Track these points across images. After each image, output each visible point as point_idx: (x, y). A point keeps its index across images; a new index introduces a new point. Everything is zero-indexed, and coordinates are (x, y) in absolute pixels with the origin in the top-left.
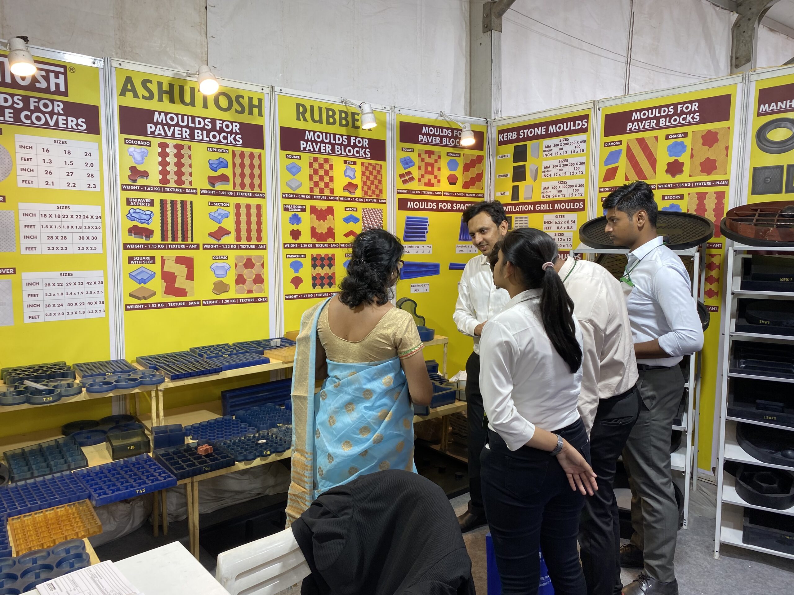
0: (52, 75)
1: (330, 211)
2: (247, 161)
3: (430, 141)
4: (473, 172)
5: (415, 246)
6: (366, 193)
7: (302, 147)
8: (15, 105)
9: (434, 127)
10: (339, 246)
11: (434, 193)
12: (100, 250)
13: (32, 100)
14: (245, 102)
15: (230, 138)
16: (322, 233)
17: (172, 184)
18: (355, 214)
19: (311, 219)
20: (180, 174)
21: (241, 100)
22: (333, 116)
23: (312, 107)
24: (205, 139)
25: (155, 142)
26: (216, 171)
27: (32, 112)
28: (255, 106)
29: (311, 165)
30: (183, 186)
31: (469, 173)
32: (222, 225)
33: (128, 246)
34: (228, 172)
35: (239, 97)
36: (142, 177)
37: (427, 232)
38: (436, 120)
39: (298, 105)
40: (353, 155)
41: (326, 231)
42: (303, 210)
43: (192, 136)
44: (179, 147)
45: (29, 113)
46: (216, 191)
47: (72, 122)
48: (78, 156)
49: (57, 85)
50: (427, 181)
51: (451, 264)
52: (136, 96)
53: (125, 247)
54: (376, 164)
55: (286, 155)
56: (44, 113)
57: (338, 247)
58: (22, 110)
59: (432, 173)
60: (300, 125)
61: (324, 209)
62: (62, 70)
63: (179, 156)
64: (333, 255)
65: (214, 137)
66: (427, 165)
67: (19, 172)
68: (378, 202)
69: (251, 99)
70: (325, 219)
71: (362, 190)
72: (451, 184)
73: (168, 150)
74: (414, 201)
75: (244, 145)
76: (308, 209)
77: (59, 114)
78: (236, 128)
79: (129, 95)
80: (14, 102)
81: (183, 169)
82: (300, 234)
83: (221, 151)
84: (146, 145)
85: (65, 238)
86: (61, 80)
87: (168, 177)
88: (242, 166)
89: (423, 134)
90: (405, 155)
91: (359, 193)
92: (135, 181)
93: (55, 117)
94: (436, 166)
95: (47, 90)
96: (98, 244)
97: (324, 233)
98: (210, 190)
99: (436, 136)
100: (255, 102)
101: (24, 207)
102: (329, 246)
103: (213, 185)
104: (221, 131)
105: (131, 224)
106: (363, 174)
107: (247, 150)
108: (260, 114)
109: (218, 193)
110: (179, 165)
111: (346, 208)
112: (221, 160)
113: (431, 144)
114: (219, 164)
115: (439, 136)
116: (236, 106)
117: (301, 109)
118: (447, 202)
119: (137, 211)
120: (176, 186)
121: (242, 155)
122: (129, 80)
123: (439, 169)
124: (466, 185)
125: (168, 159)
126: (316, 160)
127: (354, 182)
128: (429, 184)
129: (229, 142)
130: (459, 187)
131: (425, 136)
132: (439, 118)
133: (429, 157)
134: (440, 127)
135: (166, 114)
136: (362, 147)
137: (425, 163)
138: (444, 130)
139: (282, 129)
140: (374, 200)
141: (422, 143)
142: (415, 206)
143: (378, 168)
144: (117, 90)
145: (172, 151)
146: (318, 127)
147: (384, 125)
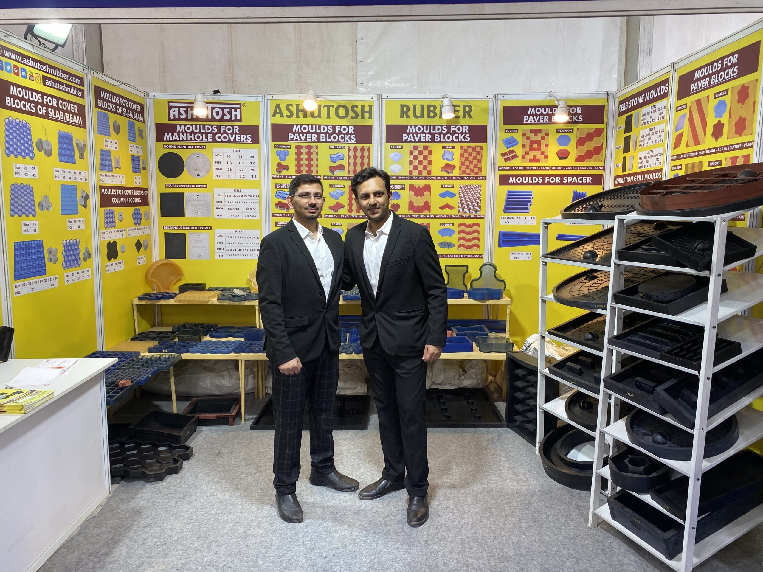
0: (233, 110)
1: (428, 188)
2: (359, 154)
3: (536, 120)
4: (590, 146)
5: (516, 218)
6: (464, 172)
7: (404, 139)
8: (213, 131)
9: (541, 107)
10: (435, 217)
11: (540, 168)
12: (258, 217)
13: (222, 127)
14: (358, 110)
15: (347, 138)
16: (418, 206)
18: (451, 190)
19: (410, 195)
20: (309, 166)
21: (355, 109)
22: (433, 111)
23: (415, 106)
24: (328, 140)
25: (293, 145)
26: (335, 163)
27: (222, 134)
28: (366, 112)
29: (411, 152)
31: (584, 147)
32: (338, 201)
33: (275, 215)
34: (345, 163)
35: (354, 107)
36: (285, 169)
37: (531, 205)
38: (544, 100)
39: (402, 106)
40: (452, 140)
41: (423, 204)
42: (403, 188)
43: (318, 139)
44: (309, 148)
45: (220, 135)
46: (335, 177)
47: (243, 137)
48: (246, 159)
49: (236, 116)
50: (538, 158)
51: (559, 235)
52: (282, 116)
53: (273, 215)
54: (476, 146)
55: (390, 146)
56: (228, 134)
57: (434, 218)
58: (216, 134)
59: (538, 149)
60: (404, 121)
61: (421, 187)
62: (238, 106)
63: (309, 154)
64: (429, 224)
65: (334, 138)
66: (532, 143)
67: (214, 170)
68: (476, 178)
69: (363, 107)
70: (422, 195)
71: (460, 169)
72: (560, 158)
73: (302, 150)
74: (516, 176)
75: (357, 142)
76: (407, 188)
77: (236, 133)
78: (351, 130)
79: (278, 115)
81: (312, 163)
82: (400, 207)
83: (339, 147)
84: (288, 148)
85: (238, 209)
86: (238, 113)
87: (302, 168)
88: (355, 157)
89: (529, 115)
90: (508, 135)
91: (456, 172)
92: (280, 172)
93: (234, 135)
94: (543, 143)
95: (230, 120)
96: (257, 213)
97: (420, 206)
98: (330, 176)
99: (544, 115)
100: (367, 109)
101: (217, 191)
102: (425, 217)
103: (333, 172)
104: (340, 133)
105: (277, 200)
106: (462, 155)
107: (359, 146)
108: (370, 117)
109: (336, 178)
110: (309, 160)
111: (442, 186)
112: (339, 154)
113: (539, 123)
114: (337, 157)
115: (548, 114)
116: (351, 114)
117: (405, 109)
118: (555, 176)
119: (281, 192)
121: (355, 149)
122: (278, 106)
123: (547, 146)
124: (580, 159)
125: (302, 157)
126: (416, 148)
127: (452, 163)
128: (535, 160)
129: (346, 140)
130: (570, 161)
131: (531, 117)
132: (548, 98)
133: (536, 135)
134: (548, 107)
135: (301, 125)
136: (462, 133)
137: (530, 141)
138: (554, 109)
139: (388, 127)
140: (472, 178)
141: (527, 123)
142: (518, 182)
143: (478, 149)
144: (270, 114)
145: (304, 151)
146: (420, 121)
147: (486, 111)
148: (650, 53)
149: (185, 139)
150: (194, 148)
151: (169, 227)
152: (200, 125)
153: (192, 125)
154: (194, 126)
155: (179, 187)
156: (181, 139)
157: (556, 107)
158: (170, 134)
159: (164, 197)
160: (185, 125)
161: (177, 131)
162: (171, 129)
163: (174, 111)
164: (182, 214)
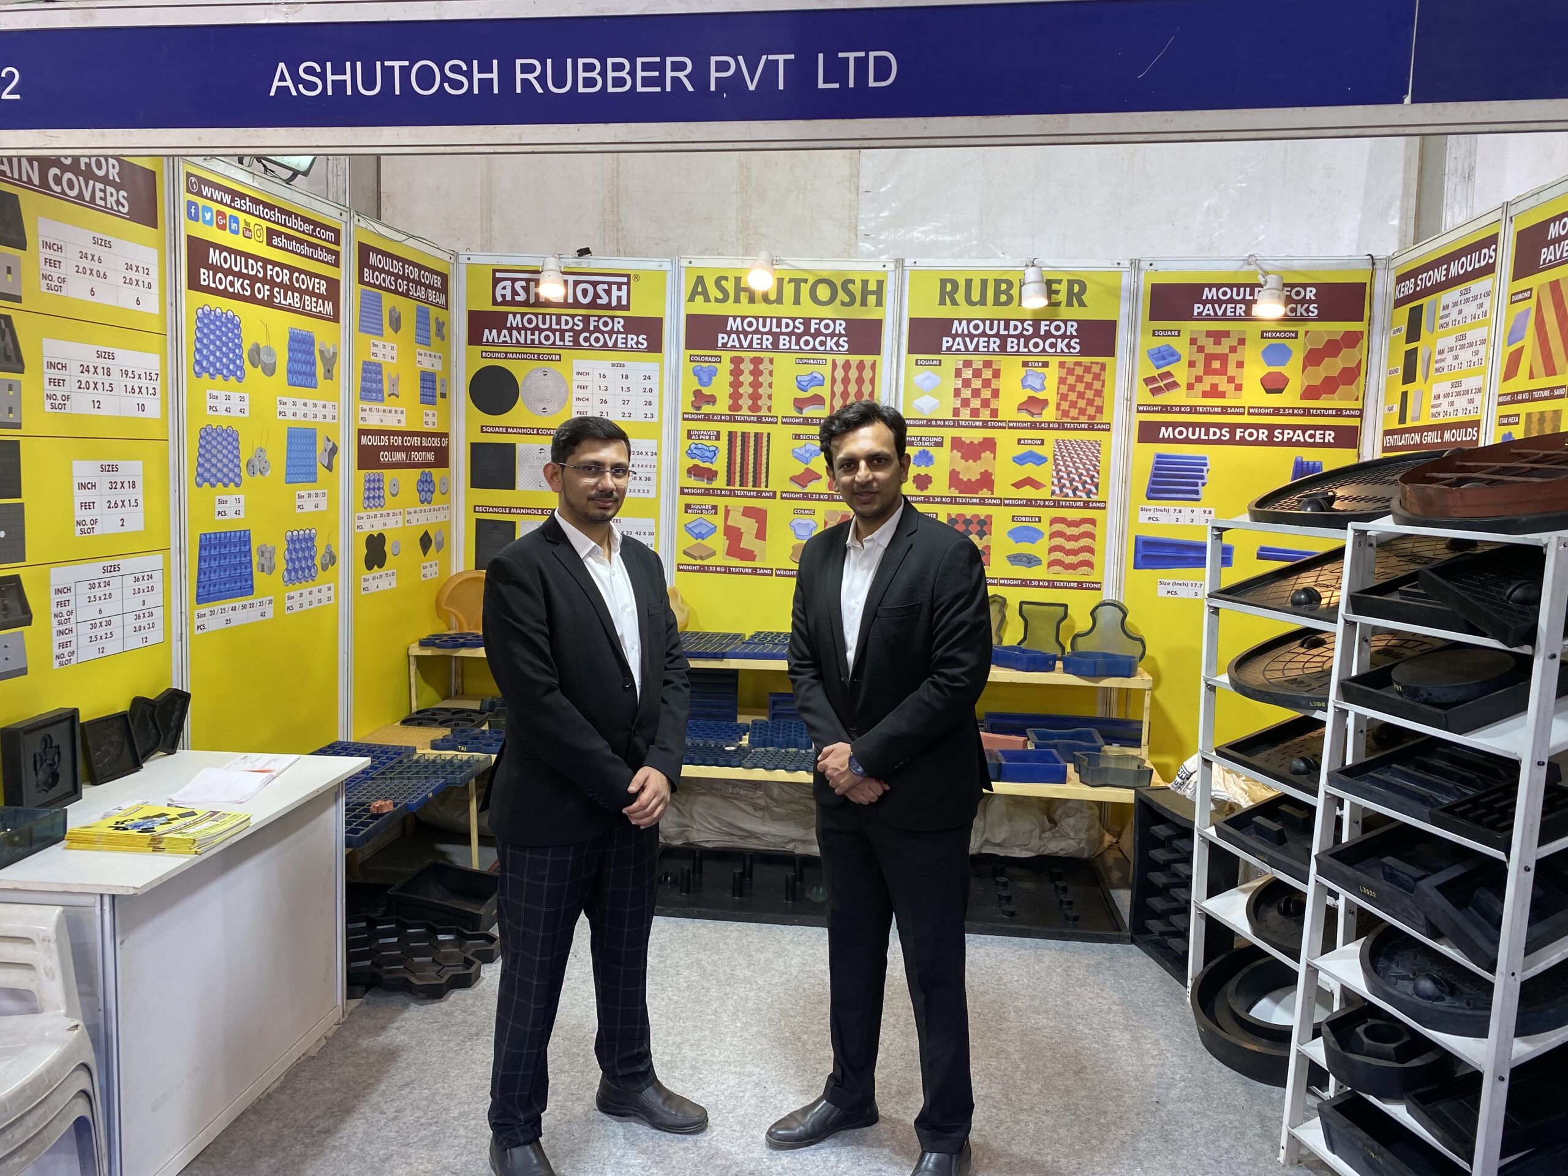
0: (614, 287)
1: (989, 445)
2: (853, 374)
3: (1220, 313)
4: (1332, 367)
5: (1172, 509)
6: (1065, 414)
7: (944, 346)
8: (575, 327)
9: (1231, 286)
10: (1002, 503)
11: (1224, 410)
12: (652, 495)
13: (592, 319)
14: (856, 288)
15: (830, 343)
16: (969, 480)
17: (745, 411)
18: (1038, 450)
19: (952, 458)
20: (755, 397)
21: (850, 286)
22: (1007, 292)
23: (969, 282)
24: (794, 347)
25: (726, 356)
26: (806, 391)
27: (591, 333)
28: (872, 293)
29: (958, 373)
30: (759, 414)
31: (1321, 368)
32: (810, 466)
33: (686, 491)
34: (824, 391)
35: (847, 282)
36: (708, 403)
37: (1204, 484)
38: (1236, 272)
39: (944, 282)
40: (1044, 350)
41: (979, 477)
42: (939, 444)
43: (775, 345)
44: (757, 361)
45: (588, 335)
46: (801, 418)
47: (632, 339)
48: (636, 382)
49: (619, 298)
50: (1220, 389)
51: (1262, 549)
53: (682, 492)
54: (1092, 363)
55: (917, 360)
56: (602, 333)
57: (1000, 505)
58: (582, 331)
59: (1223, 371)
60: (945, 312)
61: (976, 442)
62: (625, 280)
63: (756, 373)
64: (989, 517)
65: (807, 343)
66: (1209, 358)
67: (574, 403)
68: (1091, 428)
69: (865, 283)
70: (976, 458)
71: (1058, 408)
72: (1268, 391)
73: (742, 366)
74: (1175, 425)
75: (850, 351)
76: (947, 443)
77: (619, 332)
78: (840, 328)
79: (699, 298)
80: (574, 324)
81: (760, 391)
82: (931, 482)
83: (815, 362)
84: (716, 362)
86: (623, 293)
87: (740, 402)
88: (846, 381)
89: (1204, 303)
90: (1160, 342)
91: (1049, 414)
92: (699, 408)
93: (614, 336)
94: (1233, 359)
95: (608, 306)
96: (652, 486)
97: (973, 480)
98: (796, 418)
99: (1236, 302)
100: (872, 286)
102: (982, 502)
103: (800, 410)
104: (818, 333)
105: (691, 463)
106: (1062, 381)
107: (855, 359)
108: (879, 303)
109: (803, 421)
110: (756, 385)
111: (1019, 440)
112: (815, 374)
113: (1224, 318)
114: (811, 381)
115: (1243, 301)
116: (842, 296)
117: (949, 287)
118: (1257, 427)
119: (699, 446)
120: (751, 413)
121: (847, 366)
122: (700, 280)
123: (1240, 365)
124: (1310, 393)
125: (741, 378)
126: (968, 364)
127: (1040, 395)
128: (1214, 392)
129: (828, 348)
130: (1290, 398)
131: (1209, 306)
132: (1246, 268)
133: (1217, 343)
134: (1245, 286)
135: (743, 318)
136: (1064, 336)
137: (1206, 354)
138: (1257, 289)
139: (913, 322)
140: (1083, 426)
141: (1200, 318)
142: (1177, 436)
143: (1096, 369)
144: (685, 295)
145: (747, 367)
146: (978, 312)
147: (1114, 292)
148: (1469, 176)
149: (522, 341)
150: (539, 359)
151: (486, 509)
152: (551, 315)
153: (536, 315)
154: (540, 317)
155: (507, 433)
156: (514, 341)
157: (1260, 286)
158: (494, 332)
159: (476, 449)
160: (523, 315)
161: (509, 325)
162: (497, 321)
163: (504, 288)
164: (511, 485)
